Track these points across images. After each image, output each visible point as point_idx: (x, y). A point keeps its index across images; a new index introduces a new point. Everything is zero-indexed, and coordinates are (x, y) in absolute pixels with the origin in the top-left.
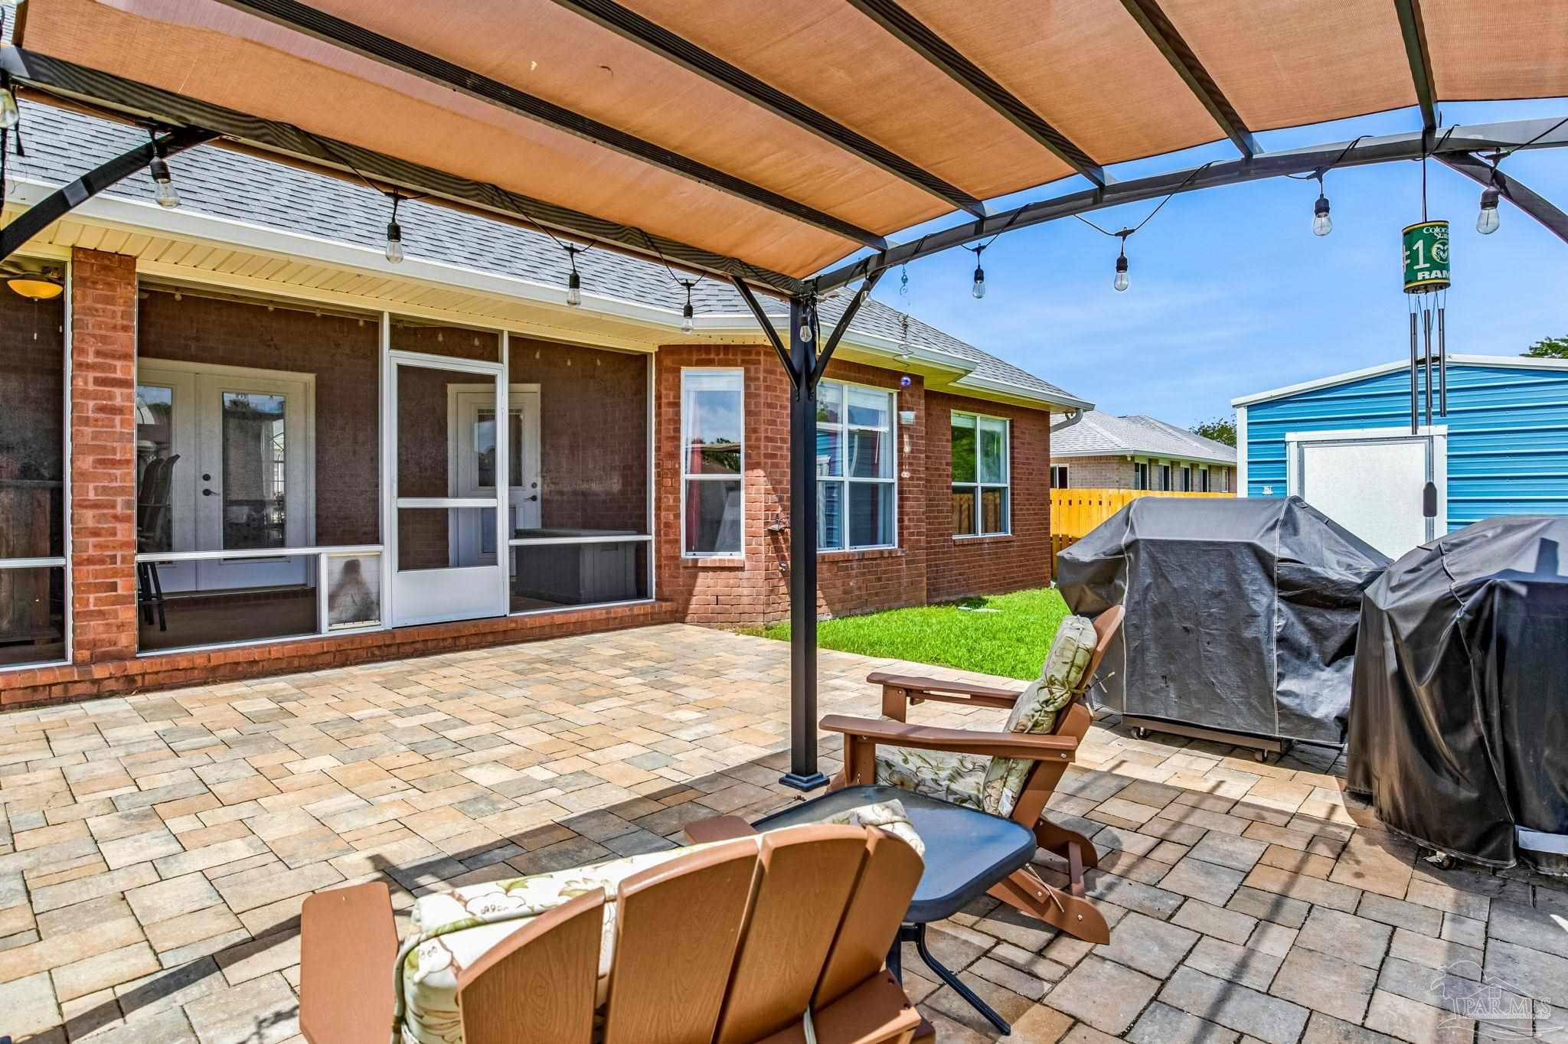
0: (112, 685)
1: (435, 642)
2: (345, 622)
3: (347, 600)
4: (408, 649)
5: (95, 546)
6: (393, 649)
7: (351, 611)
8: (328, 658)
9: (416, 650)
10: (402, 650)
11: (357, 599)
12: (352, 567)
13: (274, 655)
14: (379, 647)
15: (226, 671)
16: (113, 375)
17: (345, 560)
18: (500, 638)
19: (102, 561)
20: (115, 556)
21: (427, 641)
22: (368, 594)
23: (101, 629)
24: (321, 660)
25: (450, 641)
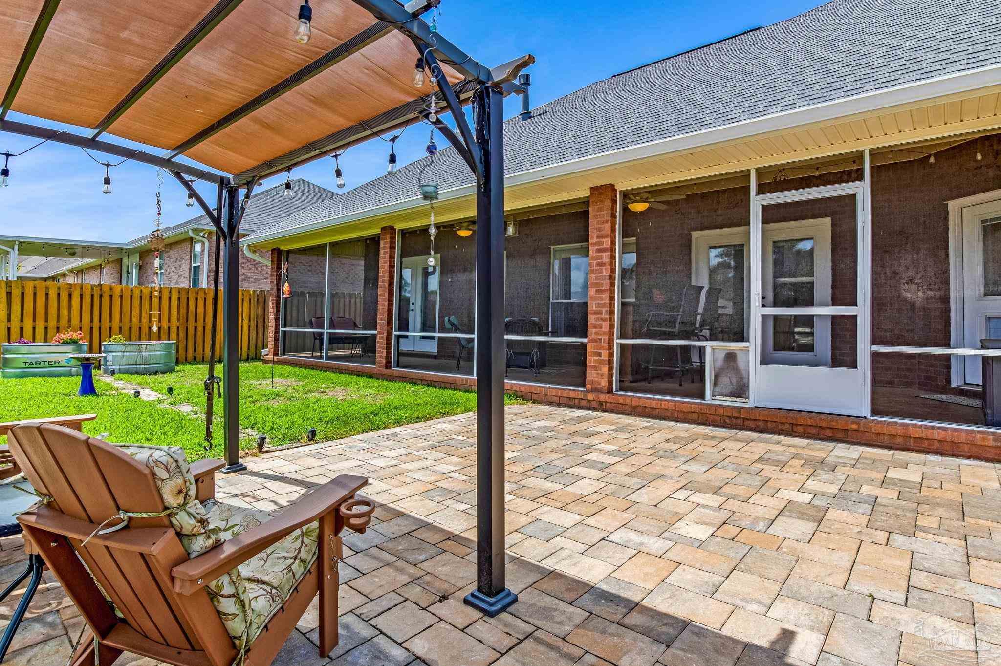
0: (594, 404)
1: (774, 424)
2: (724, 396)
3: (725, 381)
4: (752, 424)
5: (595, 333)
6: (739, 422)
7: (729, 389)
8: (695, 416)
9: (758, 426)
10: (746, 423)
11: (734, 381)
12: (731, 357)
13: (663, 407)
14: (729, 417)
15: (640, 410)
16: (602, 247)
17: (726, 352)
18: (840, 435)
19: (596, 341)
20: (601, 339)
21: (767, 421)
22: (742, 378)
23: (595, 375)
24: (690, 416)
25: (787, 426)
